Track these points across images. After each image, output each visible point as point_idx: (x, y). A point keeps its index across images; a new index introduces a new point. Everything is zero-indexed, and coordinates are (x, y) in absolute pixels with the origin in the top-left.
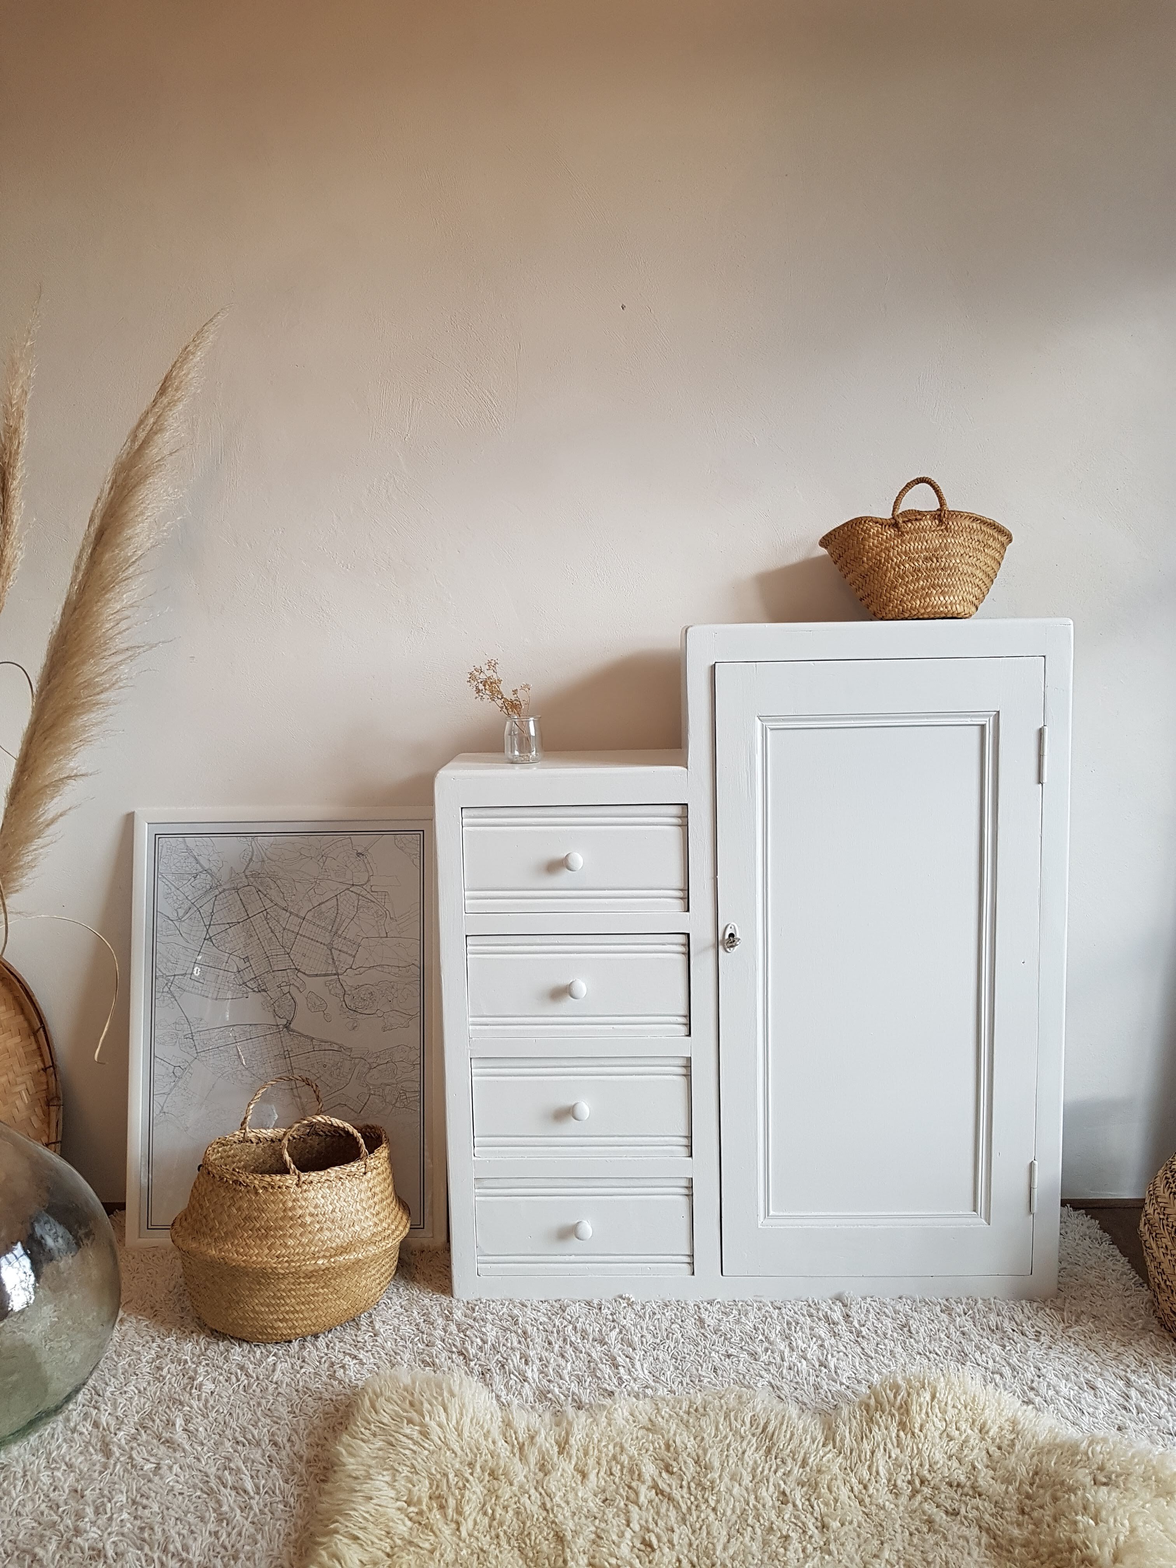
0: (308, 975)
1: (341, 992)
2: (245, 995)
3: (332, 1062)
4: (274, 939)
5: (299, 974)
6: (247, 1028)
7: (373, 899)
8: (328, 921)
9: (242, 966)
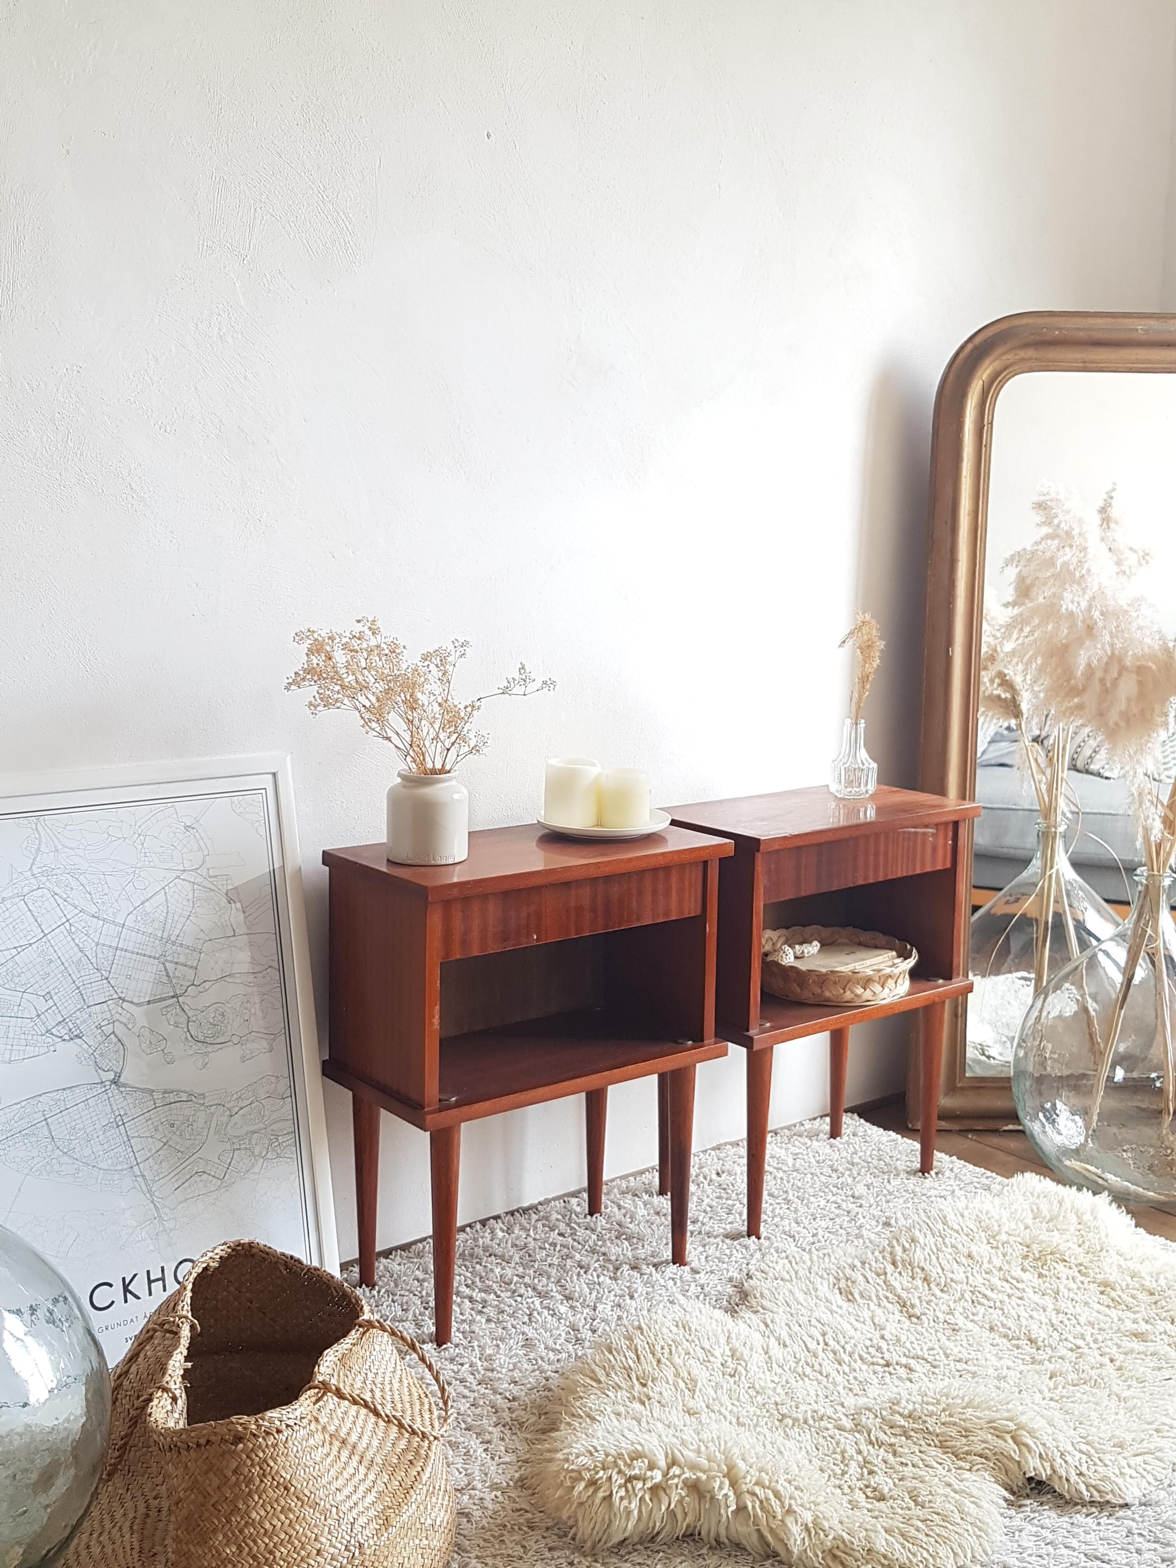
0: (137, 1005)
1: (183, 1019)
2: (52, 1048)
3: (181, 1118)
4: (84, 959)
5: (125, 1005)
6: (61, 1095)
7: (213, 888)
8: (156, 924)
9: (42, 1006)
